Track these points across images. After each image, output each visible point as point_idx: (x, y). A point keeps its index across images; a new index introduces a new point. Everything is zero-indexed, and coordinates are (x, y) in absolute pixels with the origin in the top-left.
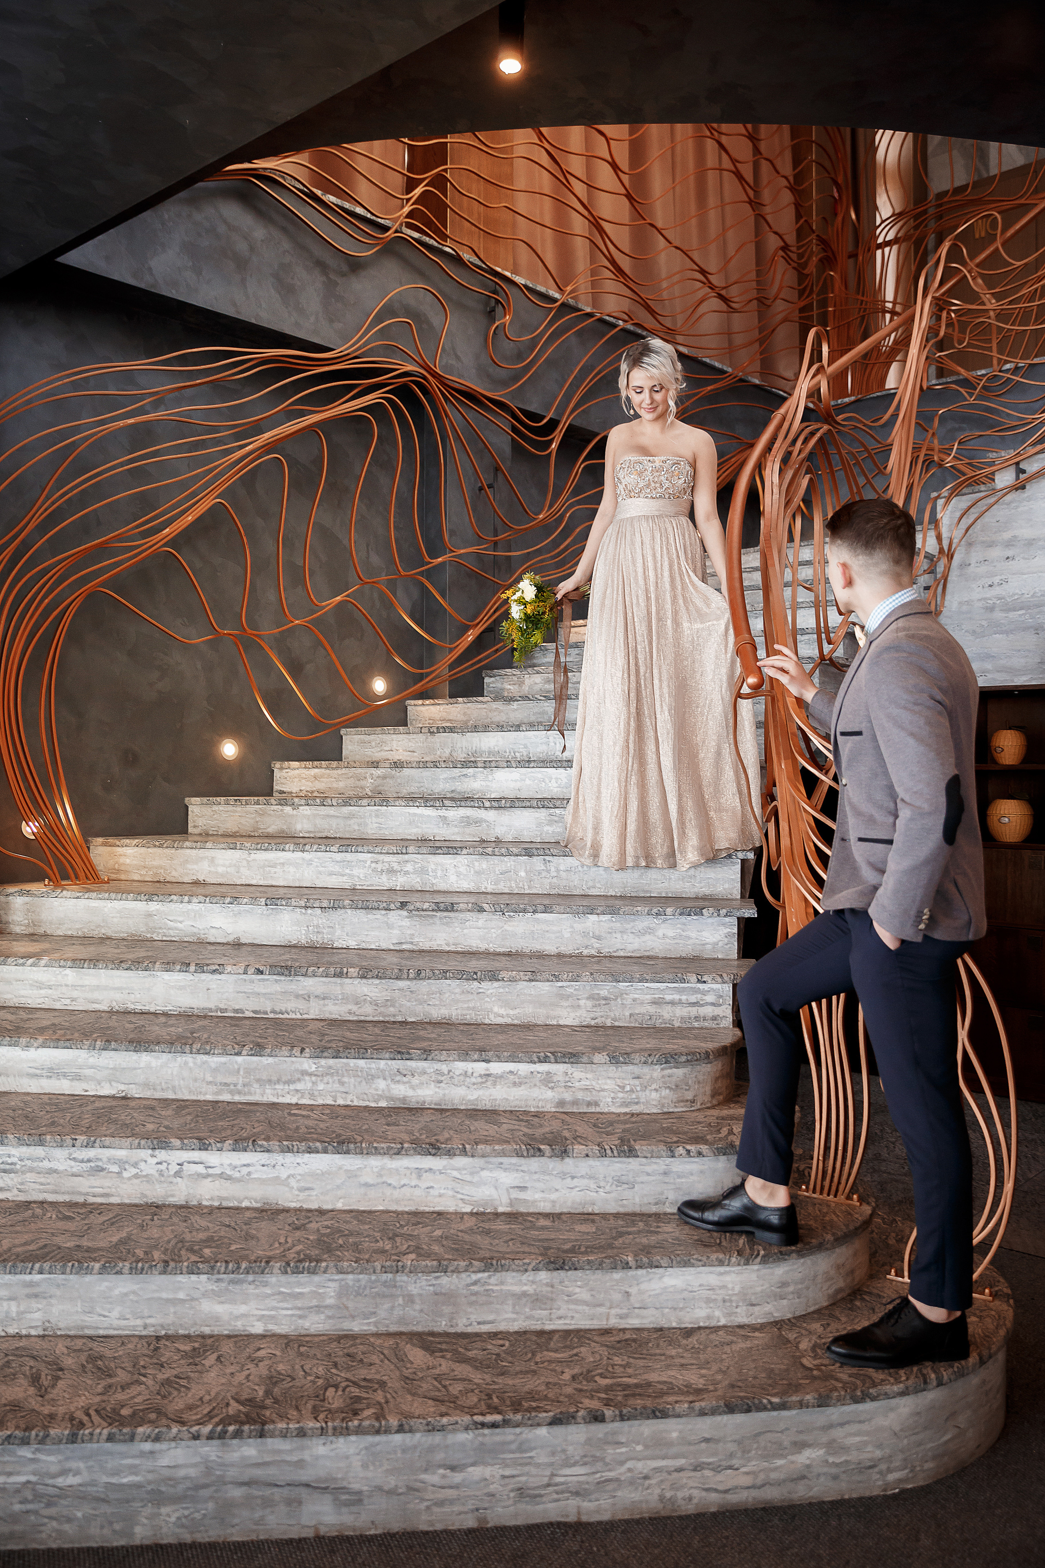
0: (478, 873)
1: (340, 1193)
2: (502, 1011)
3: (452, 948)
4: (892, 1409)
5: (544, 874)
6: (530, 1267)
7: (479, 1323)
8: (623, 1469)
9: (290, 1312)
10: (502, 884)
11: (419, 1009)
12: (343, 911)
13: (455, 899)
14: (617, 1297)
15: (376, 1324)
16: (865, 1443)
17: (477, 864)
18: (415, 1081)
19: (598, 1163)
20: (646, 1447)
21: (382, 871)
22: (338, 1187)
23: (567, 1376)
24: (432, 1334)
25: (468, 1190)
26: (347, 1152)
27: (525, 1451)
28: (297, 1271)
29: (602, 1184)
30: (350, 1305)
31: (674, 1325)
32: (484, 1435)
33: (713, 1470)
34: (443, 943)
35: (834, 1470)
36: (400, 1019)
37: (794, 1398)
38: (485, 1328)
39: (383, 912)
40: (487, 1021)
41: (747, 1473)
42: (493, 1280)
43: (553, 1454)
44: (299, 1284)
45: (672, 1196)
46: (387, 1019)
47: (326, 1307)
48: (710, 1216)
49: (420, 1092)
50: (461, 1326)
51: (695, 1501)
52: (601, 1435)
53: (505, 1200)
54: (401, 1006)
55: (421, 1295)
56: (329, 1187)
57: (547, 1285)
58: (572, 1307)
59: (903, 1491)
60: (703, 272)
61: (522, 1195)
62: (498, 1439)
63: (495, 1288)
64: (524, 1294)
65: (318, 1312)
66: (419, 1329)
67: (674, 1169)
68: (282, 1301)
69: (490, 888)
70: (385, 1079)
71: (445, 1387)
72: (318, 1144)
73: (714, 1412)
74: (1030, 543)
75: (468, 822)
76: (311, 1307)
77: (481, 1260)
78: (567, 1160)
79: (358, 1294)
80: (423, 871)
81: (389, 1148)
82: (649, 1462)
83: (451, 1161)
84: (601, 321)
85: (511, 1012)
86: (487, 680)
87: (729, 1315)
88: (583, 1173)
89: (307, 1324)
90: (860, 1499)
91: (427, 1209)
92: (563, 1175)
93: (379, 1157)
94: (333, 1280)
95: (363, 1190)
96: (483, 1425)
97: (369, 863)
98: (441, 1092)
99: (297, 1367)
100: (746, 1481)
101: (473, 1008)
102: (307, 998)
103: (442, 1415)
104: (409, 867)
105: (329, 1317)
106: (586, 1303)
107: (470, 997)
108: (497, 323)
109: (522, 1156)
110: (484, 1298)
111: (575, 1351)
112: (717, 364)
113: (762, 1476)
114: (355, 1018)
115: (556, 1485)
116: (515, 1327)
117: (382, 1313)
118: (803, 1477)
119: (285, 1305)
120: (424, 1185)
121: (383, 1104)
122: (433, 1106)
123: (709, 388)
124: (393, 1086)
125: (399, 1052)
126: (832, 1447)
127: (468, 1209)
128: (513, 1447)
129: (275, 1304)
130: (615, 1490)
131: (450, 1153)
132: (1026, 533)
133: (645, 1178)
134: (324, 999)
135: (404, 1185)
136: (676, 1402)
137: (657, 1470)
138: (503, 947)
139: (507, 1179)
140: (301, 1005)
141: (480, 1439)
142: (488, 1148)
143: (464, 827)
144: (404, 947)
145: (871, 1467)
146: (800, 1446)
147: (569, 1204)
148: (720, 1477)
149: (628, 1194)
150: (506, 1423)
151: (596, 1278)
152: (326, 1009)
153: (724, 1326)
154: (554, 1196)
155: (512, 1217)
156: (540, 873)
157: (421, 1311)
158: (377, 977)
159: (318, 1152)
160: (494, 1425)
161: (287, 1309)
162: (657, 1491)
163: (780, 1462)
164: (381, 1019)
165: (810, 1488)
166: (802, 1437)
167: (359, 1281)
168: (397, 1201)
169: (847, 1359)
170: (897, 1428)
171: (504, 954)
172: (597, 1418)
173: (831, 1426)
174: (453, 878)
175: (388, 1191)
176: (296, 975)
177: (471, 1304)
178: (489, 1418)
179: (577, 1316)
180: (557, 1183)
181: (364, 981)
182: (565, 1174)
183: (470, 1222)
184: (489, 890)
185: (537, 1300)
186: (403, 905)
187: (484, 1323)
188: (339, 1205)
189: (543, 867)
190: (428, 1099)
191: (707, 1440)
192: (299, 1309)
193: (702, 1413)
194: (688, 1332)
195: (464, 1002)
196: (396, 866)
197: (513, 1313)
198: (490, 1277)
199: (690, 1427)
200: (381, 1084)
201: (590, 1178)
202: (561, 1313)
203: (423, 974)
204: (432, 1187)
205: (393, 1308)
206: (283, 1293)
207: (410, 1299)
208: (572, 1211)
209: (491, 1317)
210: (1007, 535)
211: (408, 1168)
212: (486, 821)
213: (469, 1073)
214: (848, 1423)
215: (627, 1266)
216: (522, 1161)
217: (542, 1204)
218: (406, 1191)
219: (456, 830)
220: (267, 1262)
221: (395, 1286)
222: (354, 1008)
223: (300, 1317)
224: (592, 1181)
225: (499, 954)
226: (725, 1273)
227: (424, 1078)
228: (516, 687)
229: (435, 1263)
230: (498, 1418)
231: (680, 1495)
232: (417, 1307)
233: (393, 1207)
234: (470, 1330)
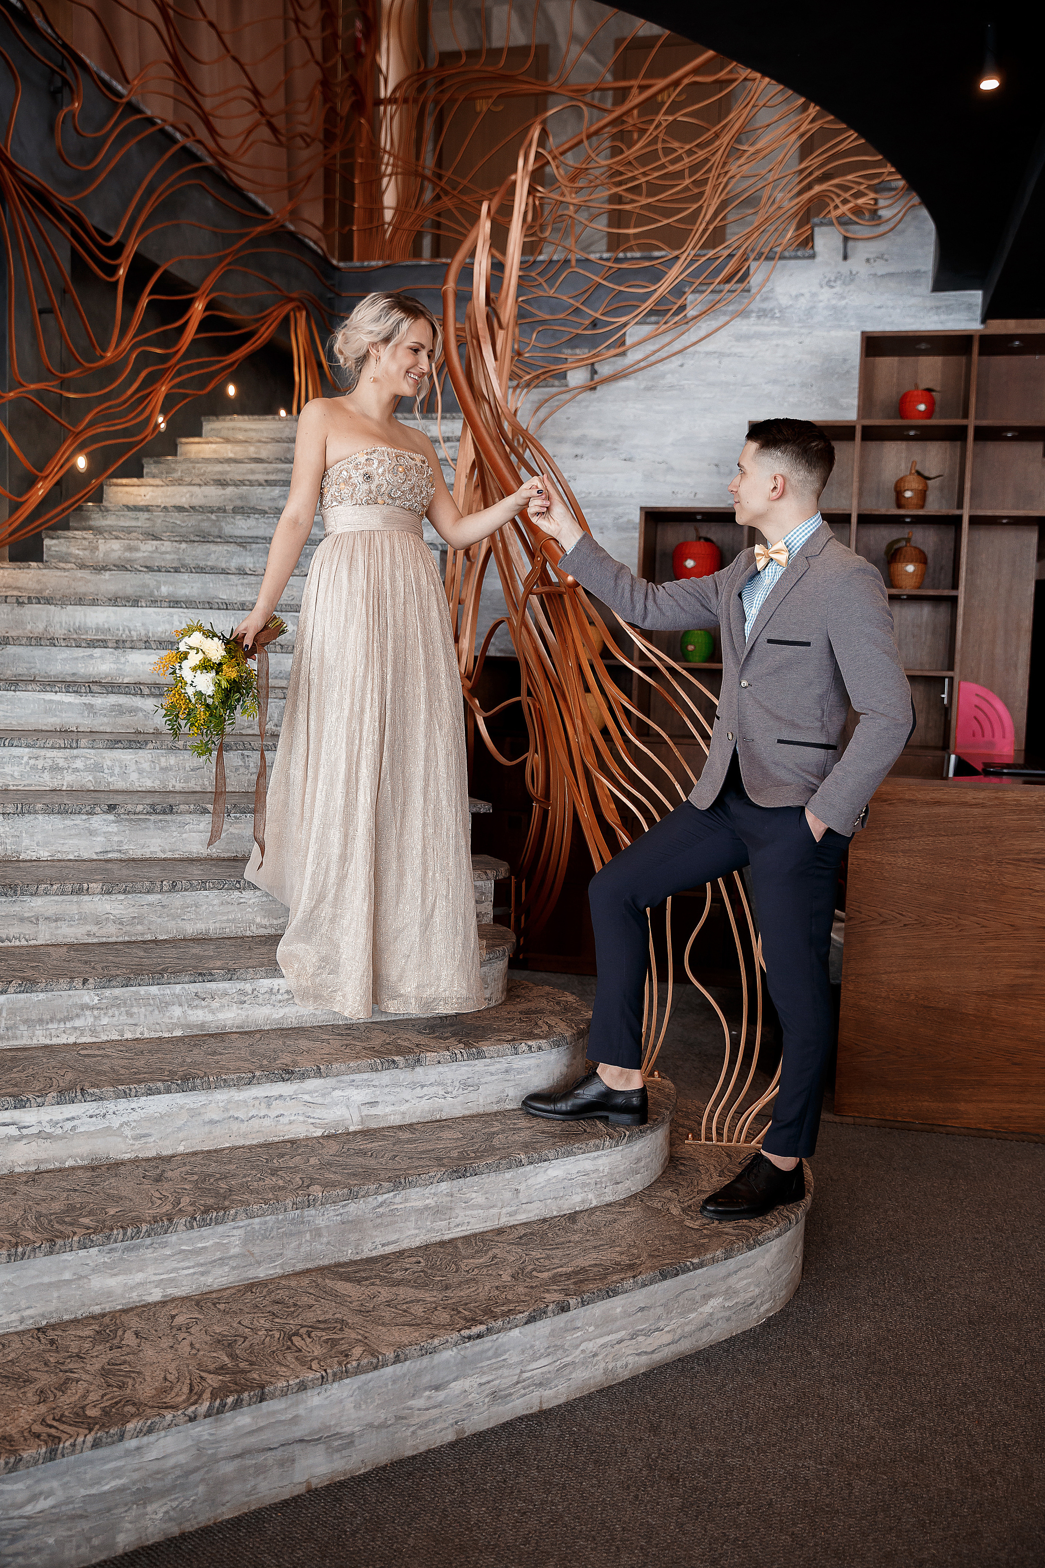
0: (164, 770)
1: (181, 1135)
2: (265, 922)
3: (169, 855)
4: (768, 1251)
5: (242, 770)
6: (436, 1179)
7: (383, 1245)
8: (578, 1352)
9: (191, 1271)
10: (193, 782)
11: (171, 925)
12: (32, 817)
13: (171, 801)
14: (508, 1195)
15: (282, 1266)
16: (749, 1284)
17: (163, 759)
18: (215, 1004)
19: (447, 1069)
20: (597, 1327)
21: (44, 768)
22: (180, 1129)
23: (506, 1277)
24: (339, 1265)
25: (319, 1113)
26: (193, 1089)
27: (501, 1355)
28: (204, 1224)
29: (450, 1089)
30: (256, 1250)
31: (555, 1213)
32: (466, 1348)
33: (645, 1335)
34: (158, 849)
35: (727, 1314)
36: (149, 937)
37: (709, 1256)
38: (389, 1249)
39: (84, 817)
40: (248, 933)
41: (668, 1332)
42: (398, 1199)
43: (523, 1352)
44: (202, 1238)
45: (511, 1092)
46: (134, 939)
47: (230, 1258)
48: (562, 1106)
49: (221, 1016)
50: (367, 1252)
51: (630, 1366)
52: (562, 1325)
53: (356, 1118)
54: (151, 922)
55: (327, 1227)
56: (169, 1130)
57: (447, 1195)
58: (468, 1212)
59: (769, 1319)
60: (256, 92)
61: (373, 1111)
62: (477, 1349)
63: (399, 1207)
64: (427, 1208)
65: (221, 1265)
66: (326, 1262)
67: (515, 1066)
68: (183, 1261)
69: (179, 787)
70: (180, 1005)
71: (405, 1311)
72: (159, 1084)
73: (652, 1282)
74: (599, 444)
75: (120, 710)
76: (215, 1261)
77: (389, 1180)
78: (419, 1069)
79: (265, 1237)
80: (98, 768)
81: (240, 1079)
82: (598, 1340)
83: (302, 1085)
84: (162, 131)
85: (275, 922)
86: (47, 542)
87: (599, 1196)
88: (433, 1080)
89: (210, 1280)
90: (744, 1333)
91: (276, 1139)
92: (413, 1086)
93: (226, 1090)
94: (238, 1227)
95: (207, 1129)
96: (470, 1338)
97: (26, 759)
98: (244, 1013)
99: (235, 1325)
100: (668, 1338)
101: (233, 921)
102: (35, 920)
103: (433, 1337)
104: (79, 764)
105: (234, 1268)
106: (481, 1207)
107: (231, 908)
108: (65, 110)
109: (377, 1070)
110: (389, 1219)
111: (490, 1254)
112: (260, 202)
113: (679, 1331)
114: (95, 940)
115: (524, 1381)
116: (416, 1243)
117: (289, 1253)
118: (708, 1324)
119: (186, 1264)
120: (273, 1114)
121: (178, 1033)
122: (234, 1030)
123: (260, 229)
124: (190, 1012)
125: (200, 974)
126: (730, 1293)
127: (319, 1133)
128: (490, 1353)
129: (175, 1265)
130: (571, 1373)
131: (303, 1076)
132: (594, 432)
133: (489, 1078)
134: (56, 921)
135: (253, 1117)
136: (622, 1279)
137: (604, 1346)
138: (228, 851)
139: (359, 1096)
140: (27, 929)
141: (462, 1353)
142: (343, 1067)
143: (115, 716)
144: (110, 856)
145: (751, 1304)
146: (707, 1297)
147: (418, 1113)
148: (650, 1340)
149: (473, 1096)
150: (489, 1331)
151: (489, 1180)
152: (59, 931)
153: (596, 1207)
154: (404, 1108)
155: (367, 1133)
156: (237, 770)
157: (328, 1243)
158: (125, 892)
159: (160, 1093)
160: (479, 1336)
161: (189, 1268)
162: (603, 1365)
163: (692, 1316)
164: (127, 939)
165: (711, 1332)
166: (710, 1289)
167: (266, 1223)
168: (245, 1136)
169: (723, 1216)
170: (769, 1267)
171: (229, 859)
172: (564, 1308)
173: (729, 1275)
174: (134, 776)
175: (235, 1126)
176: (22, 894)
177: (376, 1227)
178: (475, 1330)
179: (472, 1220)
180: (407, 1094)
181: (107, 897)
182: (414, 1083)
183: (333, 1147)
184: (178, 789)
185: (438, 1211)
186: (112, 808)
187: (388, 1244)
188: (181, 1149)
189: (241, 763)
190: (229, 1023)
191: (642, 1309)
192: (202, 1265)
193: (644, 1285)
194: (573, 1217)
195: (223, 914)
196: (62, 763)
197: (415, 1229)
198: (395, 1196)
199: (630, 1300)
200: (177, 1011)
201: (439, 1084)
202: (458, 1221)
203: (179, 886)
204: (282, 1115)
205: (300, 1244)
206: (184, 1251)
207: (317, 1233)
208: (422, 1120)
209: (395, 1237)
210: (576, 433)
211: (256, 1098)
212: (142, 710)
213: (275, 991)
214: (740, 1269)
215: (520, 1164)
216: (374, 1075)
217: (392, 1117)
218: (255, 1122)
219: (105, 720)
220: (170, 1220)
221: (303, 1222)
222: (94, 929)
223: (202, 1274)
224: (440, 1088)
225: (224, 860)
226: (599, 1156)
227: (225, 1001)
228: (87, 553)
229: (346, 1191)
230: (482, 1328)
231: (619, 1364)
232: (325, 1240)
233: (241, 1142)
234: (374, 1254)
